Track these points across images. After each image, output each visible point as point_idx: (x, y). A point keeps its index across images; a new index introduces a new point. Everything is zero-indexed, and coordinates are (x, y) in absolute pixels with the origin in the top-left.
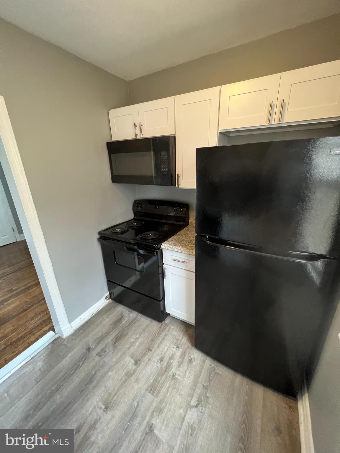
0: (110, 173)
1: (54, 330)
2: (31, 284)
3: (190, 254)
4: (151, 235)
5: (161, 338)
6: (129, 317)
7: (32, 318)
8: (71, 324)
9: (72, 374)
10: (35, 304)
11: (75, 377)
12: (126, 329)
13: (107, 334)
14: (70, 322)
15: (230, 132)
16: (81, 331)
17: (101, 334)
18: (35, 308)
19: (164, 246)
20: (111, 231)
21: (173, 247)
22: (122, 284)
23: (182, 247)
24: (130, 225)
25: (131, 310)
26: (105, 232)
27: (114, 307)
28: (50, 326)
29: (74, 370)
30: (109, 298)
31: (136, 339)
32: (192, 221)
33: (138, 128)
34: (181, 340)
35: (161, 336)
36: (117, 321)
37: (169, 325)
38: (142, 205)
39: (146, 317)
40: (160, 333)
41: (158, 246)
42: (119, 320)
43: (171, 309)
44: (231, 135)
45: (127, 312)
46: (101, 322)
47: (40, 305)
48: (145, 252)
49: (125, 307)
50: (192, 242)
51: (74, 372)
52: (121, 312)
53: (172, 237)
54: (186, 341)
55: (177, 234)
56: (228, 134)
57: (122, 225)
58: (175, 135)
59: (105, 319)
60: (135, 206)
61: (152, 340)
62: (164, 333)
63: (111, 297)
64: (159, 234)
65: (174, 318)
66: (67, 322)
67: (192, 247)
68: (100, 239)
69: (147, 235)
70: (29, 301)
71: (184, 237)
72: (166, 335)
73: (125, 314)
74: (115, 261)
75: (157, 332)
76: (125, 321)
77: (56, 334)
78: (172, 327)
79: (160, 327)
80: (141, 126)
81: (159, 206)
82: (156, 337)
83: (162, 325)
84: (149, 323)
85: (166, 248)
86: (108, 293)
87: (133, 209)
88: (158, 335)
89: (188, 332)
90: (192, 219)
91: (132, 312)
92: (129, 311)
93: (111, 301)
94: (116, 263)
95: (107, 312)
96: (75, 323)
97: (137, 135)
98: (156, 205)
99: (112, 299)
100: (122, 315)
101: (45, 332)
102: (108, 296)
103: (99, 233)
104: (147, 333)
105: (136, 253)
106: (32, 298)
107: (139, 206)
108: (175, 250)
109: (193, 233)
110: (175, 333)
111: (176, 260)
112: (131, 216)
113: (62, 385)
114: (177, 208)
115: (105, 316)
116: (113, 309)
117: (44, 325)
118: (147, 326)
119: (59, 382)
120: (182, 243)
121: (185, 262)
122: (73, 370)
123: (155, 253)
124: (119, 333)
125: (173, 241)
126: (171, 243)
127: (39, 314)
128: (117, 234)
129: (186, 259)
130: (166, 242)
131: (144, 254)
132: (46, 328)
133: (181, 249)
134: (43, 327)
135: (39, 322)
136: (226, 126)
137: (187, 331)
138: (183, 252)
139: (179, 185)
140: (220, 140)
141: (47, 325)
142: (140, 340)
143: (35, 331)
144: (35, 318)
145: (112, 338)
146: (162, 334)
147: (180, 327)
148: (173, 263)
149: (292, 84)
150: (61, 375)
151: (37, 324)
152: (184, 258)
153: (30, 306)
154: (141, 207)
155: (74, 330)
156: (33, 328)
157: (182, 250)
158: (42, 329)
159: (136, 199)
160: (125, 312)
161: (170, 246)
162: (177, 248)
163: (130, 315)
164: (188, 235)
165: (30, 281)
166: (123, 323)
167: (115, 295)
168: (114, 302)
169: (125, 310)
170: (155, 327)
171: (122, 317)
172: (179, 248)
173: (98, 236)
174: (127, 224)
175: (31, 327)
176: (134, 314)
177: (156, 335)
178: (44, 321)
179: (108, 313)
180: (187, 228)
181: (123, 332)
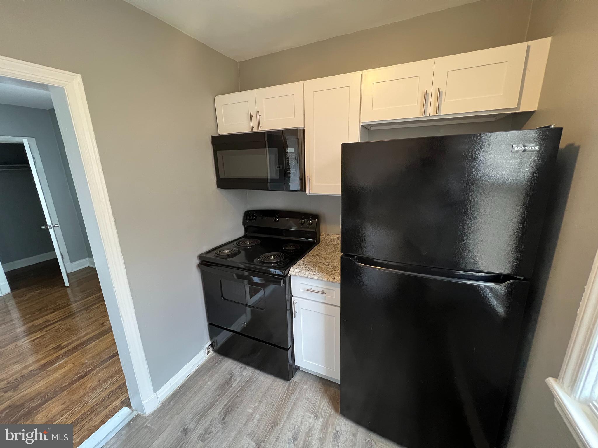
0: (214, 176)
1: (129, 405)
2: (90, 336)
3: (330, 281)
4: (273, 257)
5: (290, 404)
6: (242, 375)
7: (94, 389)
8: (157, 393)
10: (98, 366)
12: (239, 394)
13: (212, 404)
14: (155, 391)
15: (372, 125)
16: (172, 403)
17: (202, 405)
18: (98, 373)
19: (293, 271)
20: (216, 253)
21: (306, 273)
22: (230, 327)
23: (319, 271)
24: (241, 245)
25: (243, 366)
26: (209, 256)
27: (219, 363)
28: (122, 398)
30: (210, 349)
31: (256, 409)
32: (324, 236)
33: (254, 120)
34: (320, 405)
35: (291, 401)
36: (224, 384)
37: (300, 384)
38: (256, 217)
39: (266, 375)
40: (288, 397)
41: (286, 272)
42: (228, 382)
43: (303, 360)
44: (372, 128)
45: (238, 368)
46: (201, 386)
47: (107, 367)
48: (261, 280)
49: (235, 362)
50: (330, 265)
52: (229, 369)
53: (302, 259)
54: (326, 406)
55: (308, 254)
56: (369, 128)
57: (229, 245)
58: (304, 127)
59: (207, 382)
60: (246, 219)
61: (279, 409)
62: (294, 397)
63: (213, 348)
64: (284, 255)
65: (305, 373)
66: (152, 390)
67: (332, 271)
68: (200, 265)
69: (268, 257)
70: (87, 362)
71: (318, 258)
72: (297, 399)
73: (234, 372)
74: (222, 296)
75: (285, 396)
76: (237, 383)
77: (133, 410)
78: (305, 387)
79: (288, 388)
80: (259, 116)
81: (280, 218)
82: (284, 403)
83: (290, 384)
84: (271, 382)
85: (297, 274)
86: (209, 343)
87: (244, 224)
88: (286, 401)
89: (328, 392)
90: (325, 234)
91: (245, 368)
92: (241, 368)
93: (212, 354)
94: (223, 298)
95: (209, 370)
96: (163, 391)
97: (253, 127)
98: (276, 217)
99: (215, 351)
100: (231, 374)
101: (114, 409)
102: (210, 347)
103: (200, 257)
104: (269, 398)
105: (246, 282)
106: (93, 357)
107: (252, 219)
108: (309, 277)
109: (328, 253)
110: (309, 395)
111: (311, 291)
112: (240, 232)
114: (305, 220)
115: (206, 377)
116: (218, 365)
117: (112, 399)
118: (270, 388)
120: (316, 266)
121: (322, 292)
123: (282, 281)
124: (228, 402)
125: (304, 264)
126: (302, 267)
127: (105, 381)
128: (225, 256)
129: (325, 288)
130: (295, 266)
131: (261, 282)
132: (117, 403)
133: (317, 275)
134: (112, 402)
135: (104, 394)
136: (369, 118)
137: (326, 391)
138: (321, 279)
139: (309, 190)
140: (362, 135)
141: (117, 398)
142: (262, 409)
143: (99, 410)
144: (97, 389)
145: (219, 410)
146: (292, 398)
147: (316, 386)
148: (306, 295)
149: (448, 71)
151: (101, 397)
152: (322, 286)
153: (90, 370)
154: (255, 220)
155: (161, 402)
156: (97, 405)
157: (319, 276)
158: (110, 405)
159: (247, 210)
160: (235, 368)
161: (301, 271)
162: (311, 274)
163: (243, 373)
164: (323, 256)
165: (89, 331)
166: (233, 386)
167: (219, 345)
168: (218, 355)
169: (235, 366)
170: (281, 388)
171: (232, 376)
172: (315, 273)
173: (197, 262)
174: (236, 243)
175: (91, 403)
176: (249, 371)
177: (283, 400)
178: (112, 392)
179: (211, 372)
180: (319, 247)
181: (235, 399)
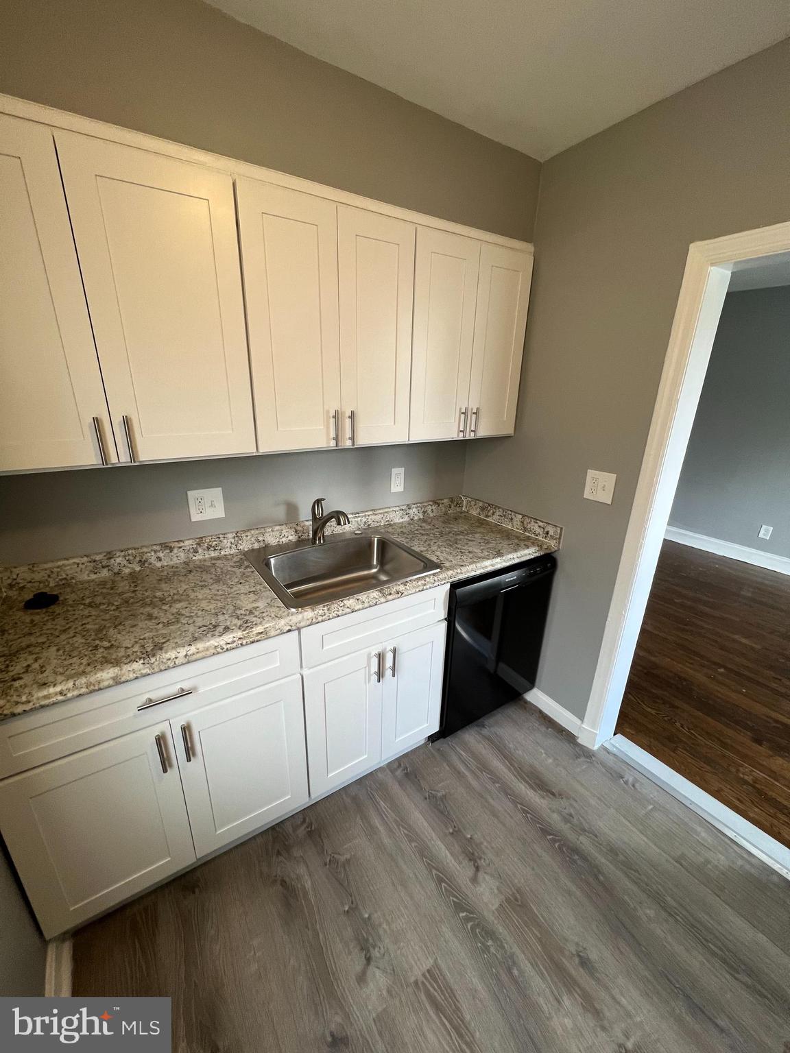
9: (708, 949)
11: (701, 958)
29: (720, 953)
51: (714, 954)
113: (677, 920)
119: (685, 913)
122: (721, 949)
150: (704, 917)
